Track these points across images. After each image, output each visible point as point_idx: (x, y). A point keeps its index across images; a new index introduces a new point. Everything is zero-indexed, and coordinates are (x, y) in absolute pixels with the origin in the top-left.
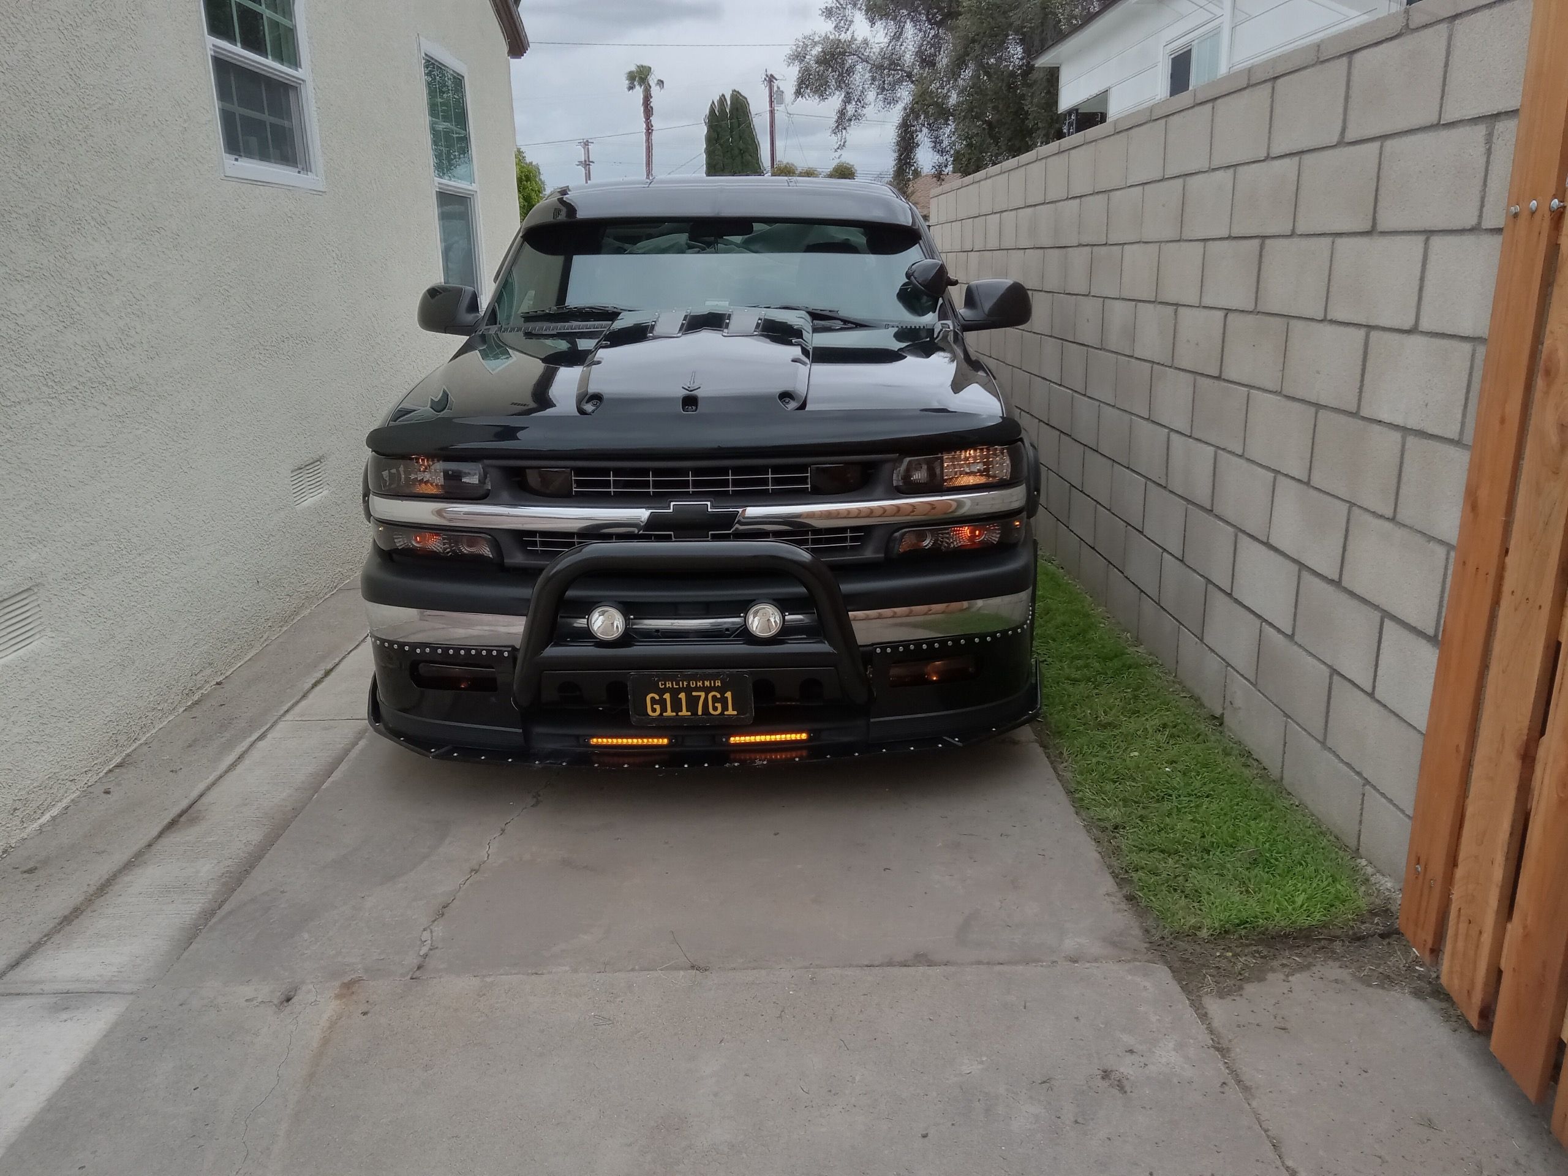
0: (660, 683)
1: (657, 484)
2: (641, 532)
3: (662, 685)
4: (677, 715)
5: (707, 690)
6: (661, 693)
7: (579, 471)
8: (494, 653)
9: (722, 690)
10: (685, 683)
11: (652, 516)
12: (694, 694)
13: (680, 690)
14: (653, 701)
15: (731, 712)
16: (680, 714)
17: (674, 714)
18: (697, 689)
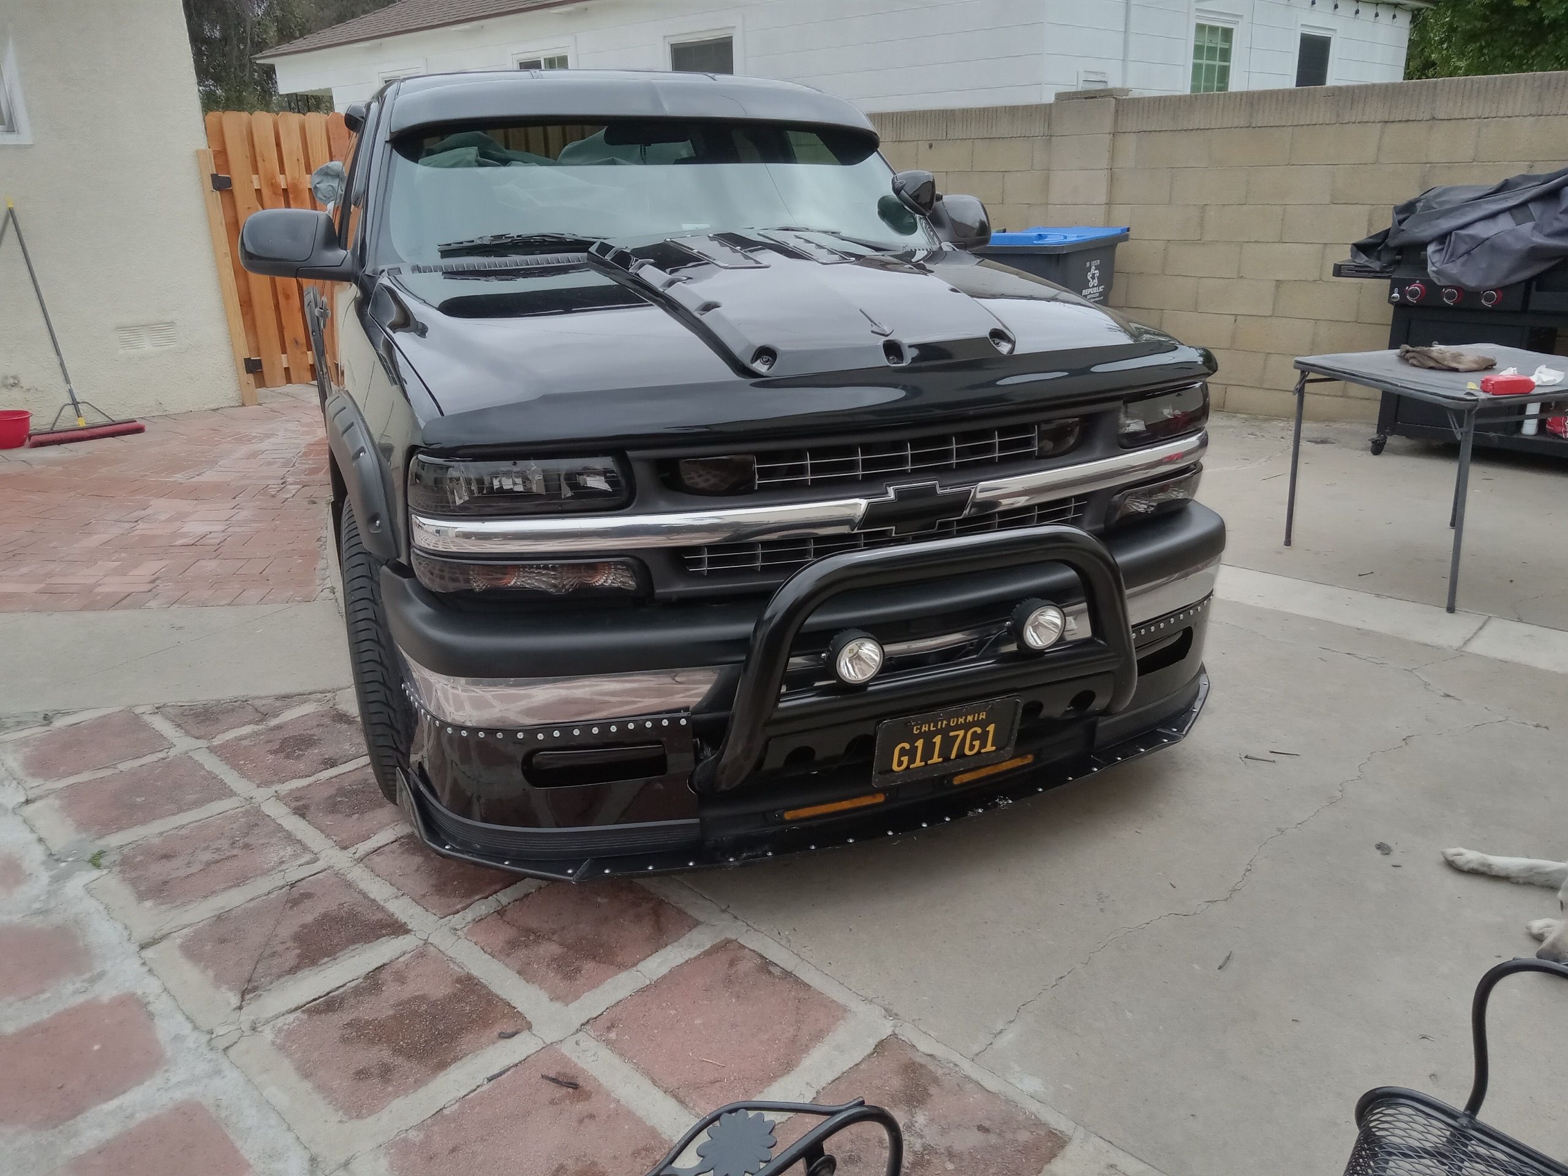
0: (915, 728)
1: (867, 464)
2: (856, 531)
3: (917, 729)
4: (926, 764)
5: (967, 727)
6: (912, 740)
7: (762, 457)
8: (665, 723)
9: (983, 724)
10: (945, 722)
11: (870, 506)
12: (952, 734)
13: (934, 734)
14: (903, 752)
15: (990, 748)
16: (929, 762)
17: (923, 763)
18: (958, 727)
